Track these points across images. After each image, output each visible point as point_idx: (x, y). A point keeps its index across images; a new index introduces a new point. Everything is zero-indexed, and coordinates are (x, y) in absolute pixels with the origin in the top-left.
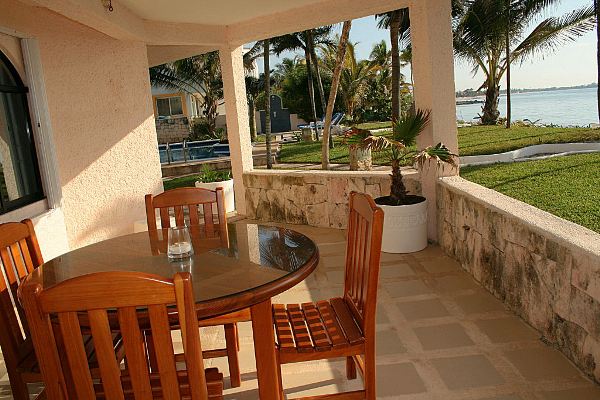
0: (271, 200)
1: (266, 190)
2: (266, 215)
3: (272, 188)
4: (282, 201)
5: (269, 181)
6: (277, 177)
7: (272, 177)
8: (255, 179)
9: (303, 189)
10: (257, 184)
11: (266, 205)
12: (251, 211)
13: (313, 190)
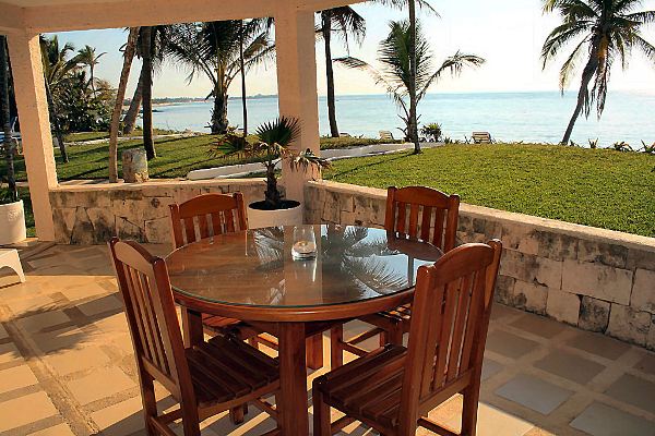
0: (94, 219)
1: (86, 209)
2: (88, 238)
3: (96, 205)
4: (111, 220)
5: (92, 198)
6: (105, 193)
7: (97, 192)
8: (68, 197)
9: (143, 204)
10: (72, 202)
11: (87, 226)
12: (64, 235)
13: (155, 204)
